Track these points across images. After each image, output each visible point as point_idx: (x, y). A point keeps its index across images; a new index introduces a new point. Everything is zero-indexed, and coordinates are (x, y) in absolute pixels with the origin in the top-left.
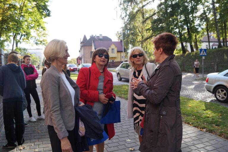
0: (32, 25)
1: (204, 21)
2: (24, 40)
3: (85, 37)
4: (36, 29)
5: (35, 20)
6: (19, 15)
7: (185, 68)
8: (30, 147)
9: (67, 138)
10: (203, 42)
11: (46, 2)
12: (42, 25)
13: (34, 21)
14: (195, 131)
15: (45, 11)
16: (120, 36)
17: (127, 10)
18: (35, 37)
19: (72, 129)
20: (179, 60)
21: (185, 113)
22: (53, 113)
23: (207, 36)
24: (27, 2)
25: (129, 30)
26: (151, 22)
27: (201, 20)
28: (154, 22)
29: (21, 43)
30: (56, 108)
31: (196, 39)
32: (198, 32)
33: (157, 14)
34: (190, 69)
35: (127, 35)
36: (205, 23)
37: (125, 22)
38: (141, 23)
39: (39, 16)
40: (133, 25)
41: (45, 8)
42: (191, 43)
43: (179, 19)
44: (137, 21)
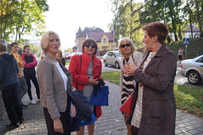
0: (33, 18)
1: (187, 13)
2: (26, 32)
3: (80, 29)
4: (36, 22)
6: (21, 10)
8: (30, 126)
9: (59, 119)
10: (186, 32)
12: (42, 19)
13: (35, 15)
14: (177, 112)
15: (44, 6)
16: (111, 28)
17: (117, 4)
18: (35, 29)
19: (64, 111)
22: (47, 97)
23: (190, 26)
25: (119, 22)
26: (139, 15)
27: (185, 12)
28: (142, 14)
29: (23, 34)
30: (50, 92)
31: (180, 29)
32: (182, 23)
33: (144, 7)
35: (118, 26)
36: (188, 15)
37: (115, 15)
38: (130, 16)
39: (38, 11)
40: (122, 18)
41: (44, 3)
42: (175, 33)
43: (164, 11)
44: (127, 14)
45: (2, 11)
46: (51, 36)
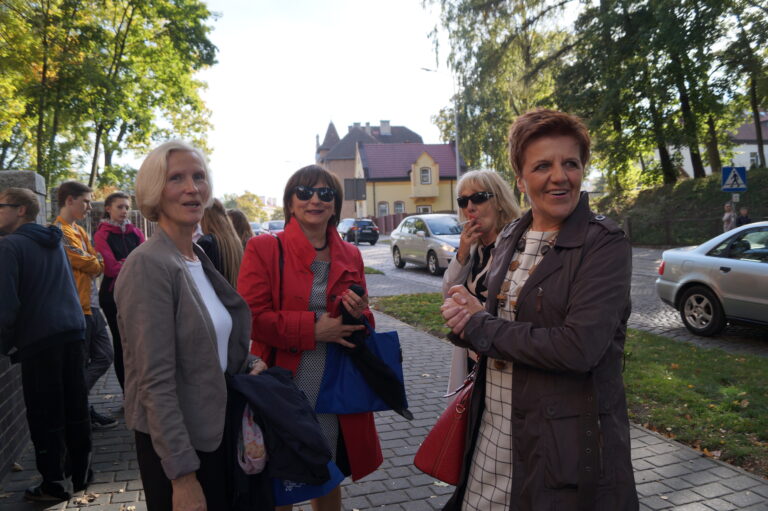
0: (157, 92)
1: (743, 71)
2: (131, 142)
3: (332, 130)
4: (168, 107)
5: (165, 77)
6: (114, 63)
7: (672, 233)
8: (112, 498)
9: (194, 475)
10: (739, 142)
11: (201, 17)
12: (190, 93)
13: (164, 81)
14: (681, 455)
15: (198, 47)
16: (449, 127)
17: (472, 38)
18: (167, 132)
19: (215, 446)
20: (652, 205)
21: (655, 392)
22: (150, 391)
23: (753, 122)
24: (139, 19)
25: (478, 104)
26: (554, 77)
27: (732, 66)
28: (566, 77)
29: (120, 151)
30: (163, 372)
31: (712, 131)
32: (720, 110)
33: (574, 48)
34: (690, 238)
35: (473, 121)
36: (745, 77)
37: (464, 78)
38: (519, 81)
39: (177, 64)
40: (491, 88)
41: (197, 36)
42: (693, 146)
43: (650, 64)
44: (507, 75)
45: (45, 68)
46: (173, 160)
